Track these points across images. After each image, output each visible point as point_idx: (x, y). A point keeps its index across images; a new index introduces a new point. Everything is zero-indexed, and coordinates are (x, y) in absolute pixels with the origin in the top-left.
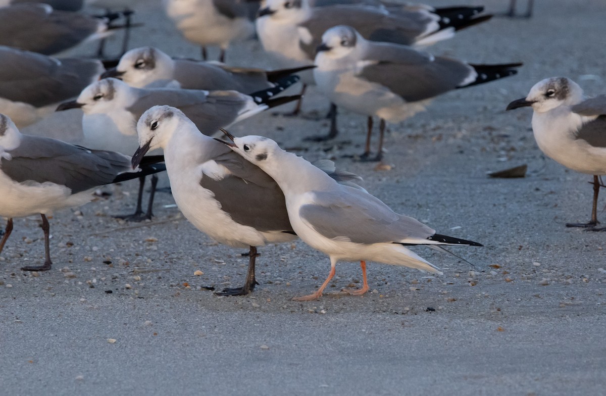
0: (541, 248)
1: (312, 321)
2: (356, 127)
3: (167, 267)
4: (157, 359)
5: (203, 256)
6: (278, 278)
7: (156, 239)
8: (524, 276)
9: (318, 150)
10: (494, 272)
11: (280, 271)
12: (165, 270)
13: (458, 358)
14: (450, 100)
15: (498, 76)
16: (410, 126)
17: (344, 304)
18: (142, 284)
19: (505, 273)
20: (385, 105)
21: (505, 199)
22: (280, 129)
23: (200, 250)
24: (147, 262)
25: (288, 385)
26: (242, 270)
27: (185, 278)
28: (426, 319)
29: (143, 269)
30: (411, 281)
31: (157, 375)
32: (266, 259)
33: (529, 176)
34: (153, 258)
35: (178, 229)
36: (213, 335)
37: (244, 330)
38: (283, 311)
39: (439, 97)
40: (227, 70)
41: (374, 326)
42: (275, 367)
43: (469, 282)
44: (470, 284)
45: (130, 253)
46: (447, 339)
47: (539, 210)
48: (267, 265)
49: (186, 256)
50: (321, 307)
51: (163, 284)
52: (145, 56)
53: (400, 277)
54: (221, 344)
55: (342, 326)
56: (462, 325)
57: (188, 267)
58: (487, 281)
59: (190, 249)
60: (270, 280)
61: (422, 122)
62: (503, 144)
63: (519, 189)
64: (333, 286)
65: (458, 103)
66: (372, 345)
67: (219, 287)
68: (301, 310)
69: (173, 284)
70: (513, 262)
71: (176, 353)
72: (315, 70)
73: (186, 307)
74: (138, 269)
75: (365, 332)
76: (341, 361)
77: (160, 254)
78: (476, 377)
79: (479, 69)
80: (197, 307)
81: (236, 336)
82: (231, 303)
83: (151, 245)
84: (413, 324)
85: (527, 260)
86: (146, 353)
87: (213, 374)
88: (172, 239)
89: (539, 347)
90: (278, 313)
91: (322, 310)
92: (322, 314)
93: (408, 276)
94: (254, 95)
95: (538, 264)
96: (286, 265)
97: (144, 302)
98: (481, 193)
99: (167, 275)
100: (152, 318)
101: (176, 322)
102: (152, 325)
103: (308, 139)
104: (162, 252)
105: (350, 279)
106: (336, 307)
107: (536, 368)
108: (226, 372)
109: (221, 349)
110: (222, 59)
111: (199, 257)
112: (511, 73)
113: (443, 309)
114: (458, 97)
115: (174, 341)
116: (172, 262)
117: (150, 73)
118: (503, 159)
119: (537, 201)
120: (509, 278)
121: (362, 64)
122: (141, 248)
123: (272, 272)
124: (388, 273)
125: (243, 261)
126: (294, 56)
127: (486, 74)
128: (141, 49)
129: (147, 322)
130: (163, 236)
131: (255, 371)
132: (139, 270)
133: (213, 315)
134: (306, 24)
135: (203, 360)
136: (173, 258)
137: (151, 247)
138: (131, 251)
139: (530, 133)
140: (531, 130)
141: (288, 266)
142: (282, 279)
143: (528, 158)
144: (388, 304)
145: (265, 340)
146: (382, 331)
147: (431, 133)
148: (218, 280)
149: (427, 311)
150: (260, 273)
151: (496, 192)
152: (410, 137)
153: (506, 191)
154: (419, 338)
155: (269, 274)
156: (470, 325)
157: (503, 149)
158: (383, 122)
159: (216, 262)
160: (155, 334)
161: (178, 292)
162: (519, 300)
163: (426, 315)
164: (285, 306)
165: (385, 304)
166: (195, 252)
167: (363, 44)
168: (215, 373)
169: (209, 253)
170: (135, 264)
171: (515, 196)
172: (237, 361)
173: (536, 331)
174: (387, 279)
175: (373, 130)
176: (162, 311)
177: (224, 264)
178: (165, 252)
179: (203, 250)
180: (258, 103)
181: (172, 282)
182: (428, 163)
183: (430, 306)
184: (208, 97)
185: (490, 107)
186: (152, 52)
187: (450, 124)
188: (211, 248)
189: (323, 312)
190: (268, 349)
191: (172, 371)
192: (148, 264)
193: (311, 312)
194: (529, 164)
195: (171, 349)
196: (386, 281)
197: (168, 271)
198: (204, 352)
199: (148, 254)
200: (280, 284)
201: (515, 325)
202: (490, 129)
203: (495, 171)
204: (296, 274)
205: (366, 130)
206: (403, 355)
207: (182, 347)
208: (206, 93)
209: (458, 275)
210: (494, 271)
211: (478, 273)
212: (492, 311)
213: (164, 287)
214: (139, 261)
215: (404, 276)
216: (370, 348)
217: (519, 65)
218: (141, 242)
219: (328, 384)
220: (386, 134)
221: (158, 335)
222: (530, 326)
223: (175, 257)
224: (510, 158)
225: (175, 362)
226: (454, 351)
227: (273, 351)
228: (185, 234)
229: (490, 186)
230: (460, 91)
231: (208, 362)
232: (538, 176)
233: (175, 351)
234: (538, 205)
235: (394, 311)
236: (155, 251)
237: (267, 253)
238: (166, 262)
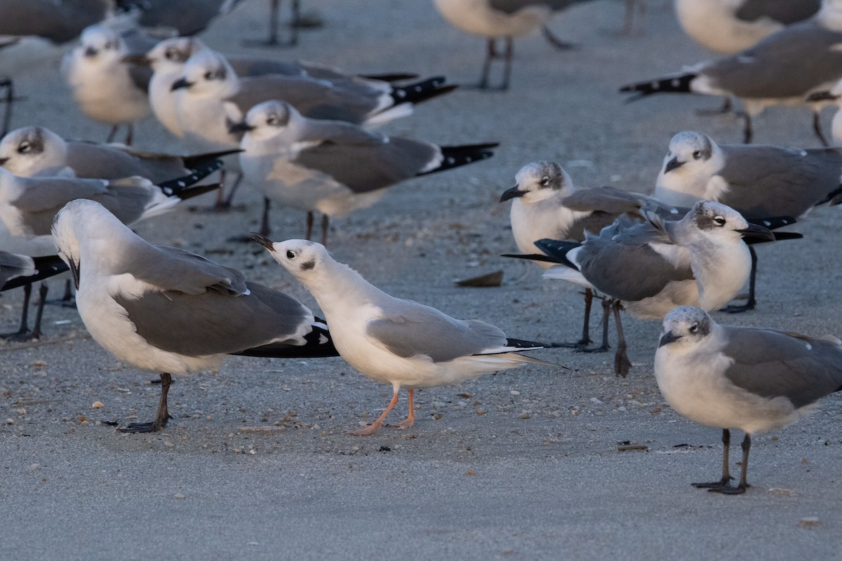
0: (520, 373)
1: (238, 463)
2: (292, 225)
3: (58, 397)
4: (47, 511)
5: (104, 383)
6: (197, 411)
7: (45, 363)
8: (500, 407)
9: (246, 253)
10: (462, 403)
11: (199, 402)
12: (56, 401)
13: (419, 508)
14: (409, 191)
15: (469, 159)
16: (360, 223)
17: (278, 443)
18: (28, 419)
19: (476, 404)
21: (477, 313)
22: (199, 227)
23: (100, 377)
24: (34, 392)
25: (209, 543)
26: (152, 401)
27: (81, 411)
28: (379, 461)
29: (29, 400)
30: (360, 414)
31: (46, 530)
32: (182, 387)
33: (505, 284)
34: (41, 386)
35: (73, 351)
36: (116, 482)
37: (155, 474)
38: (202, 451)
39: (394, 187)
40: (133, 155)
41: (315, 469)
42: (192, 520)
43: (433, 415)
44: (433, 417)
45: (12, 381)
46: (405, 485)
47: (518, 327)
48: (183, 395)
49: (83, 384)
50: (250, 447)
51: (54, 419)
52: (31, 137)
53: (347, 409)
54: (125, 493)
55: (275, 470)
56: (423, 468)
57: (85, 398)
58: (454, 414)
59: (87, 376)
60: (186, 413)
61: (375, 218)
62: (474, 245)
63: (493, 301)
64: (265, 420)
65: (419, 195)
66: (312, 493)
67: (123, 421)
68: (225, 450)
69: (67, 418)
70: (486, 391)
71: (70, 504)
72: (242, 155)
73: (83, 446)
74: (24, 400)
75: (303, 478)
76: (275, 512)
77: (50, 382)
78: (440, 533)
79: (446, 151)
80: (95, 446)
81: (145, 482)
82: (138, 442)
83: (39, 370)
84: (363, 467)
85: (503, 388)
86: (33, 503)
87: (116, 529)
88: (65, 363)
89: (518, 495)
90: (196, 454)
91: (250, 449)
92: (251, 454)
93: (356, 408)
94: (162, 186)
95: (517, 393)
96: (206, 395)
97: (30, 440)
98: (447, 306)
99: (59, 408)
100: (41, 460)
101: (70, 465)
102: (40, 469)
103: (233, 240)
104: (53, 379)
105: (285, 412)
106: (268, 447)
107: (514, 521)
108: (132, 526)
109: (125, 498)
110: (129, 141)
111: (99, 386)
112: (485, 155)
113: (400, 448)
114: (418, 188)
115: (68, 488)
116: (65, 391)
117: (38, 157)
118: (474, 264)
119: (515, 316)
120: (481, 409)
121: (297, 147)
122: (27, 374)
123: (189, 403)
124: (332, 404)
125: (153, 390)
126: (219, 137)
127: (454, 157)
128: (25, 129)
129: (35, 465)
130: (54, 359)
131: (168, 525)
132: (24, 402)
133: (116, 456)
134: (233, 99)
135: (104, 512)
136: (66, 387)
137: (38, 373)
138: (14, 378)
139: (507, 232)
140: (510, 228)
141: (209, 396)
142: (201, 412)
143: (504, 263)
144: (333, 442)
145: (180, 488)
146: (325, 476)
147: (386, 232)
148: (122, 413)
149: (380, 450)
150: (174, 404)
151: (465, 305)
152: (359, 236)
153: (477, 303)
154: (370, 484)
155: (185, 405)
156: (433, 468)
157: (474, 251)
158: (325, 218)
159: (120, 391)
160: (44, 480)
161: (72, 428)
162: (494, 436)
163: (379, 456)
164: (205, 446)
165: (329, 442)
166: (93, 378)
167: (298, 122)
168: (119, 529)
169: (111, 380)
170: (20, 394)
171: (489, 310)
172: (146, 513)
173: (515, 475)
174: (332, 411)
175: (314, 229)
176: (52, 451)
177: (129, 393)
178: (56, 380)
179: (104, 376)
180: (168, 195)
181: (64, 416)
182: (382, 269)
183: (384, 445)
184: (108, 187)
185: (457, 200)
186: (39, 132)
187: (409, 221)
188: (113, 374)
189: (252, 452)
190: (184, 498)
191: (64, 526)
192: (35, 394)
193: (238, 453)
194: (506, 271)
195: (64, 499)
196: (330, 414)
197: (60, 402)
198: (105, 502)
199: (35, 381)
200: (199, 418)
201: (488, 468)
202: (458, 227)
203: (464, 279)
204: (219, 405)
205: (305, 228)
206: (350, 505)
207: (77, 496)
208: (106, 183)
209: (418, 406)
210: (463, 401)
211: (443, 404)
212: (460, 451)
213: (55, 422)
214: (24, 390)
215: (352, 408)
216: (310, 496)
217: (495, 145)
218: (26, 367)
219: (259, 541)
220: (329, 233)
221: (47, 482)
222: (507, 468)
223: (69, 385)
224: (483, 263)
225: (68, 515)
226: (413, 500)
227: (191, 500)
228: (81, 357)
229: (458, 297)
230: (420, 180)
231: (109, 515)
232: (517, 284)
233: (69, 500)
234: (517, 320)
235: (340, 451)
236: (44, 377)
237: (183, 380)
238: (58, 391)
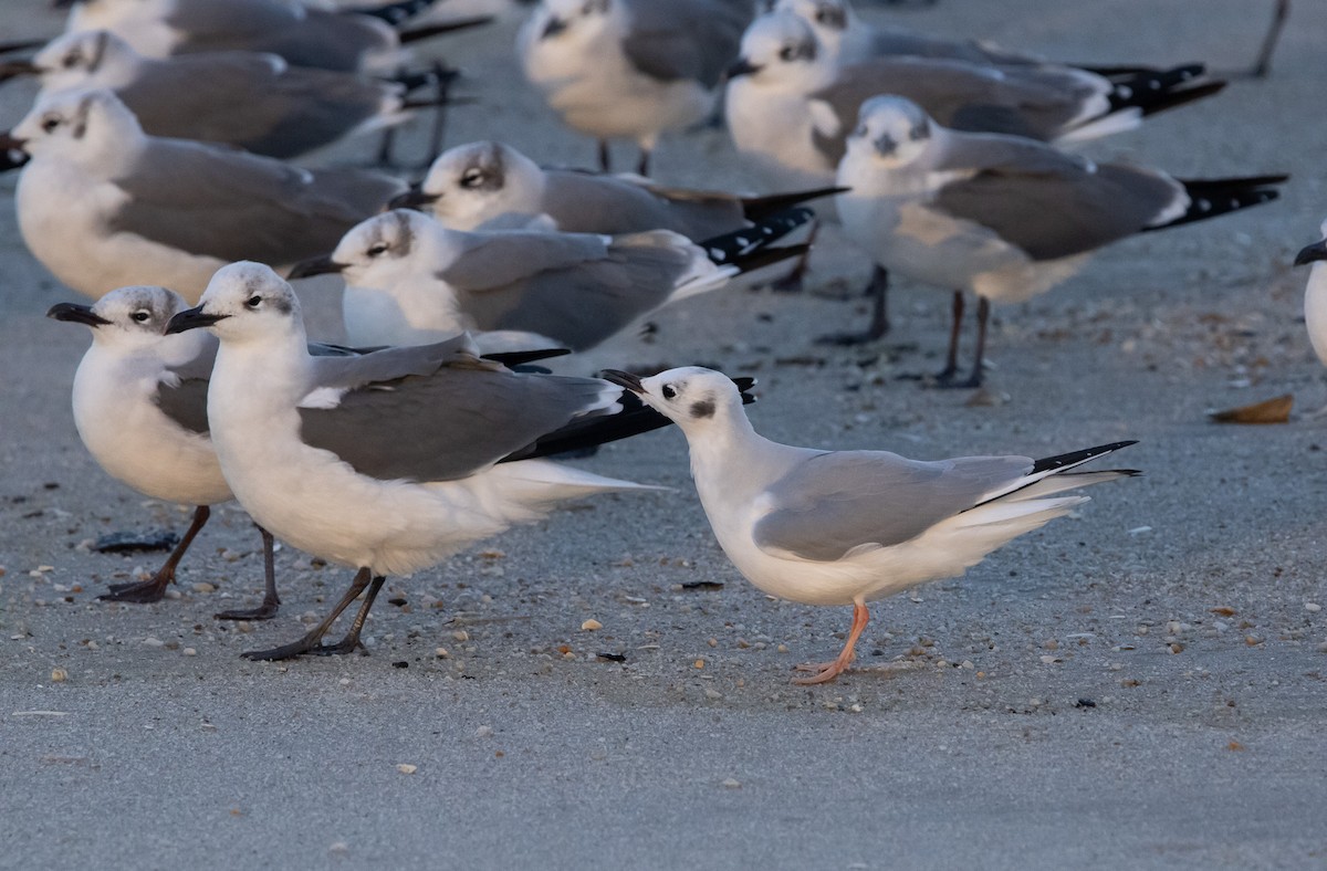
0: (1322, 573)
1: (832, 727)
2: (927, 315)
3: (524, 611)
4: (503, 807)
5: (602, 589)
6: (760, 636)
7: (501, 552)
8: (1286, 631)
9: (847, 363)
10: (1220, 625)
11: (765, 621)
12: (519, 619)
13: (1145, 807)
14: (1131, 256)
15: (1235, 203)
16: (1044, 312)
17: (900, 692)
18: (472, 649)
19: (1245, 626)
20: (986, 266)
21: (1246, 468)
22: (766, 318)
23: (596, 576)
24: (482, 602)
25: (781, 864)
26: (685, 619)
27: (563, 636)
28: (1076, 724)
29: (474, 615)
30: (1043, 644)
31: (502, 841)
32: (735, 596)
33: (1296, 419)
34: (495, 592)
35: (549, 532)
36: (622, 758)
37: (688, 746)
38: (770, 706)
39: (1104, 250)
40: (659, 195)
41: (965, 738)
42: (753, 825)
43: (1169, 645)
44: (1170, 650)
45: (446, 583)
46: (1120, 767)
47: (1318, 492)
48: (737, 609)
49: (565, 589)
50: (853, 698)
51: (516, 649)
52: (484, 161)
53: (1020, 635)
54: (638, 776)
55: (895, 739)
56: (1152, 738)
57: (569, 613)
58: (1205, 644)
59: (573, 575)
60: (742, 640)
61: (1069, 303)
62: (1242, 351)
63: (1275, 448)
64: (877, 653)
65: (1145, 264)
66: (959, 779)
67: (635, 654)
68: (809, 703)
69: (538, 648)
70: (1262, 603)
71: (543, 796)
73: (565, 697)
74: (463, 616)
75: (945, 752)
76: (895, 812)
77: (510, 585)
78: (1181, 849)
79: (1195, 188)
80: (587, 695)
81: (672, 759)
82: (661, 689)
83: (491, 564)
84: (1047, 735)
85: (1292, 598)
86: (480, 794)
87: (622, 839)
88: (535, 552)
89: (1318, 784)
90: (760, 711)
91: (853, 703)
92: (854, 712)
93: (1036, 633)
94: (708, 245)
95: (1315, 607)
96: (777, 609)
97: (474, 686)
98: (1193, 455)
99: (524, 629)
100: (493, 720)
101: (543, 729)
102: (492, 736)
103: (824, 341)
104: (514, 580)
105: (914, 639)
106: (883, 699)
107: (1311, 830)
108: (650, 835)
109: (639, 786)
110: (643, 170)
111: (593, 592)
112: (1264, 197)
113: (1112, 702)
114: (1145, 251)
115: (539, 769)
116: (534, 602)
117: (494, 197)
118: (1241, 383)
119: (1313, 473)
120: (1253, 635)
121: (936, 180)
122: (470, 572)
123: (748, 623)
124: (994, 625)
125: (686, 599)
126: (800, 162)
127: (1207, 198)
128: (474, 146)
129: (483, 729)
130: (517, 546)
131: (711, 834)
132: (466, 619)
133: (622, 714)
134: (825, 95)
135: (601, 811)
136: (537, 594)
137: (490, 569)
138: (448, 579)
139: (1299, 327)
140: (1302, 320)
141: (781, 610)
142: (770, 639)
143: (1293, 381)
144: (995, 691)
145: (733, 769)
146: (981, 750)
147: (1088, 327)
148: (632, 639)
149: (1078, 706)
150: (723, 624)
151: (1226, 454)
152: (1042, 335)
153: (1246, 451)
154: (1061, 765)
155: (741, 627)
156: (1169, 736)
157: (1242, 361)
158: (984, 304)
159: (629, 601)
160: (500, 755)
161: (547, 664)
162: (1276, 683)
163: (1076, 715)
164: (776, 696)
165: (989, 691)
166: (583, 579)
168: (626, 839)
169: (613, 583)
170: (458, 606)
171: (1267, 463)
172: (674, 812)
173: (1311, 749)
174: (994, 638)
175: (965, 322)
176: (512, 705)
177: (645, 605)
178: (520, 581)
179: (600, 575)
180: (718, 262)
181: (534, 644)
182: (1081, 391)
183: (1084, 696)
184: (611, 249)
185: (1213, 272)
186: (497, 153)
187: (1129, 309)
188: (617, 571)
189: (857, 708)
190: (740, 787)
191: (534, 833)
192: (484, 607)
193: (831, 709)
194: (1296, 394)
195: (534, 787)
196: (991, 642)
197: (526, 620)
198: (603, 794)
199: (484, 584)
200: (765, 649)
201: (1266, 737)
202: (1215, 319)
203: (1225, 409)
204: (798, 626)
205: (950, 321)
206: (1025, 800)
207: (555, 781)
208: (607, 240)
209: (1144, 629)
210: (1222, 621)
211: (1187, 627)
212: (1217, 708)
213: (519, 655)
214: (466, 600)
215: (1029, 632)
216: (955, 785)
217: (1281, 179)
218: (469, 559)
219: (867, 862)
220: (990, 328)
221: (505, 757)
222: (1299, 738)
223: (542, 590)
224: (1257, 381)
225: (540, 814)
226: (1135, 792)
227: (750, 791)
228: (564, 542)
229: (1212, 440)
230: (1149, 237)
231: (611, 815)
232: (1316, 419)
233: (542, 790)
234: (1316, 481)
235: (1007, 707)
236: (500, 577)
237: (738, 583)
238: (523, 602)
